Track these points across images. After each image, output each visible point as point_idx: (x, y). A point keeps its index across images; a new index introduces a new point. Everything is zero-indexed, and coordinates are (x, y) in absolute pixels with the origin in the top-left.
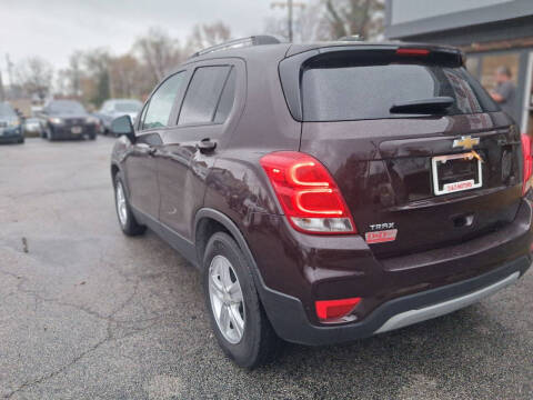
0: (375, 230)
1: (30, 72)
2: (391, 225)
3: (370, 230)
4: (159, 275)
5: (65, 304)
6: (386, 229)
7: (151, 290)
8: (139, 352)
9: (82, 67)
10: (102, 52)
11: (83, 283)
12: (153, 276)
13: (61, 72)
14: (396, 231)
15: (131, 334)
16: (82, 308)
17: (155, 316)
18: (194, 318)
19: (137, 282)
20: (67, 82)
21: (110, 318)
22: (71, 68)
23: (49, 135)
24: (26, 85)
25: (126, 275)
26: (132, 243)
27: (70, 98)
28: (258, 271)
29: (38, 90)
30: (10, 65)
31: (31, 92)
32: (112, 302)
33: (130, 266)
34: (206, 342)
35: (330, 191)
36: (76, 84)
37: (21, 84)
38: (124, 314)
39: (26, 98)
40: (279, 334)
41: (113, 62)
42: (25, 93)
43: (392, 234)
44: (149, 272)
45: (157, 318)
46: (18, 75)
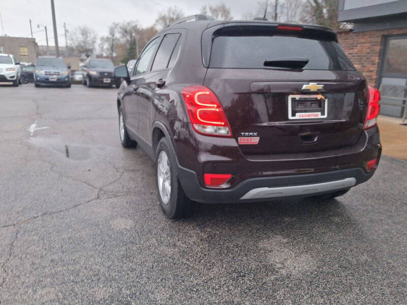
0: (244, 136)
1: (81, 38)
2: (255, 134)
3: (241, 136)
4: (138, 171)
5: (76, 180)
6: (251, 136)
7: (130, 178)
8: (112, 206)
9: (118, 35)
10: (133, 25)
11: (89, 170)
12: (133, 171)
13: (102, 39)
14: (258, 138)
15: (111, 198)
16: (85, 182)
17: (129, 190)
18: (151, 193)
19: (123, 173)
20: (106, 46)
21: (101, 189)
22: (110, 36)
23: (88, 83)
24: (77, 47)
25: (117, 169)
26: (126, 152)
27: (107, 57)
28: (176, 156)
29: (85, 51)
30: (66, 31)
31: (81, 52)
32: (104, 181)
33: (121, 164)
34: (154, 206)
35: (218, 110)
36: (112, 48)
37: (74, 46)
38: (110, 188)
39: (77, 56)
40: (187, 196)
41: (140, 32)
42: (76, 52)
43: (256, 140)
44: (132, 168)
45: (129, 192)
46: (72, 39)
